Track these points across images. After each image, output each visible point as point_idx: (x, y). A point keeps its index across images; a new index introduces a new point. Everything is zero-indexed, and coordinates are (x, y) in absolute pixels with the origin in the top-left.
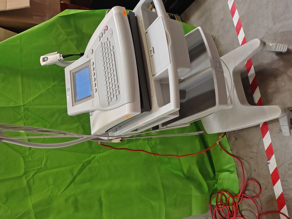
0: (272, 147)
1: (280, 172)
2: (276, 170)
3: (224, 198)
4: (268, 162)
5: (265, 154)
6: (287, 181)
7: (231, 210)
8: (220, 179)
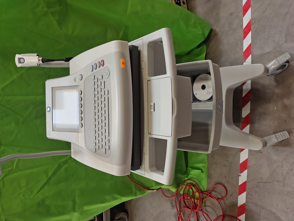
0: (247, 163)
1: (248, 186)
2: (245, 184)
3: (191, 190)
4: (240, 174)
6: (252, 195)
7: (196, 202)
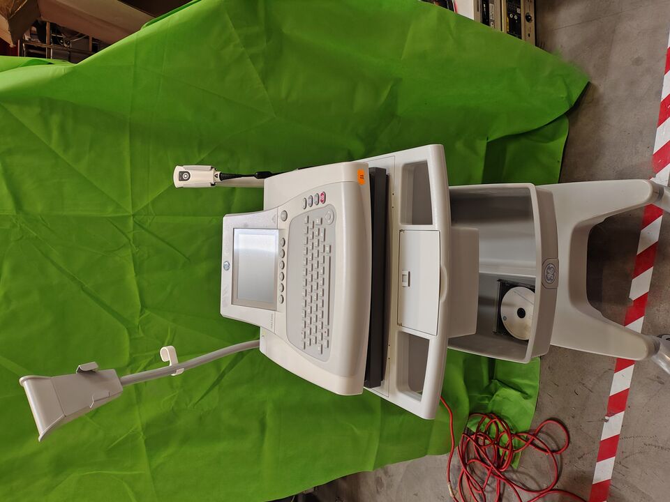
0: (626, 397)
1: (621, 446)
2: (614, 439)
3: (494, 427)
4: (607, 418)
5: (606, 401)
6: (627, 468)
7: (501, 454)
8: (498, 395)
